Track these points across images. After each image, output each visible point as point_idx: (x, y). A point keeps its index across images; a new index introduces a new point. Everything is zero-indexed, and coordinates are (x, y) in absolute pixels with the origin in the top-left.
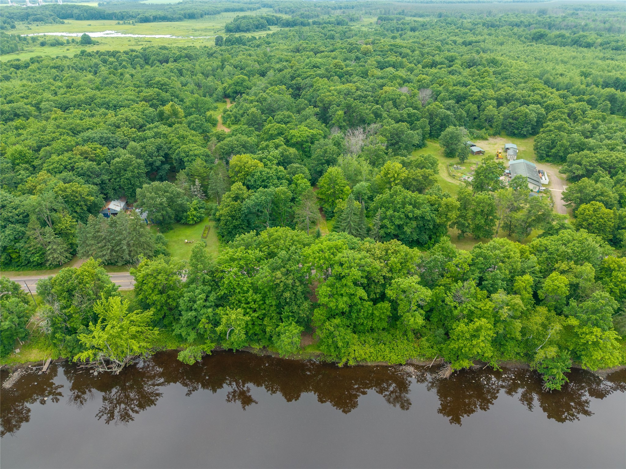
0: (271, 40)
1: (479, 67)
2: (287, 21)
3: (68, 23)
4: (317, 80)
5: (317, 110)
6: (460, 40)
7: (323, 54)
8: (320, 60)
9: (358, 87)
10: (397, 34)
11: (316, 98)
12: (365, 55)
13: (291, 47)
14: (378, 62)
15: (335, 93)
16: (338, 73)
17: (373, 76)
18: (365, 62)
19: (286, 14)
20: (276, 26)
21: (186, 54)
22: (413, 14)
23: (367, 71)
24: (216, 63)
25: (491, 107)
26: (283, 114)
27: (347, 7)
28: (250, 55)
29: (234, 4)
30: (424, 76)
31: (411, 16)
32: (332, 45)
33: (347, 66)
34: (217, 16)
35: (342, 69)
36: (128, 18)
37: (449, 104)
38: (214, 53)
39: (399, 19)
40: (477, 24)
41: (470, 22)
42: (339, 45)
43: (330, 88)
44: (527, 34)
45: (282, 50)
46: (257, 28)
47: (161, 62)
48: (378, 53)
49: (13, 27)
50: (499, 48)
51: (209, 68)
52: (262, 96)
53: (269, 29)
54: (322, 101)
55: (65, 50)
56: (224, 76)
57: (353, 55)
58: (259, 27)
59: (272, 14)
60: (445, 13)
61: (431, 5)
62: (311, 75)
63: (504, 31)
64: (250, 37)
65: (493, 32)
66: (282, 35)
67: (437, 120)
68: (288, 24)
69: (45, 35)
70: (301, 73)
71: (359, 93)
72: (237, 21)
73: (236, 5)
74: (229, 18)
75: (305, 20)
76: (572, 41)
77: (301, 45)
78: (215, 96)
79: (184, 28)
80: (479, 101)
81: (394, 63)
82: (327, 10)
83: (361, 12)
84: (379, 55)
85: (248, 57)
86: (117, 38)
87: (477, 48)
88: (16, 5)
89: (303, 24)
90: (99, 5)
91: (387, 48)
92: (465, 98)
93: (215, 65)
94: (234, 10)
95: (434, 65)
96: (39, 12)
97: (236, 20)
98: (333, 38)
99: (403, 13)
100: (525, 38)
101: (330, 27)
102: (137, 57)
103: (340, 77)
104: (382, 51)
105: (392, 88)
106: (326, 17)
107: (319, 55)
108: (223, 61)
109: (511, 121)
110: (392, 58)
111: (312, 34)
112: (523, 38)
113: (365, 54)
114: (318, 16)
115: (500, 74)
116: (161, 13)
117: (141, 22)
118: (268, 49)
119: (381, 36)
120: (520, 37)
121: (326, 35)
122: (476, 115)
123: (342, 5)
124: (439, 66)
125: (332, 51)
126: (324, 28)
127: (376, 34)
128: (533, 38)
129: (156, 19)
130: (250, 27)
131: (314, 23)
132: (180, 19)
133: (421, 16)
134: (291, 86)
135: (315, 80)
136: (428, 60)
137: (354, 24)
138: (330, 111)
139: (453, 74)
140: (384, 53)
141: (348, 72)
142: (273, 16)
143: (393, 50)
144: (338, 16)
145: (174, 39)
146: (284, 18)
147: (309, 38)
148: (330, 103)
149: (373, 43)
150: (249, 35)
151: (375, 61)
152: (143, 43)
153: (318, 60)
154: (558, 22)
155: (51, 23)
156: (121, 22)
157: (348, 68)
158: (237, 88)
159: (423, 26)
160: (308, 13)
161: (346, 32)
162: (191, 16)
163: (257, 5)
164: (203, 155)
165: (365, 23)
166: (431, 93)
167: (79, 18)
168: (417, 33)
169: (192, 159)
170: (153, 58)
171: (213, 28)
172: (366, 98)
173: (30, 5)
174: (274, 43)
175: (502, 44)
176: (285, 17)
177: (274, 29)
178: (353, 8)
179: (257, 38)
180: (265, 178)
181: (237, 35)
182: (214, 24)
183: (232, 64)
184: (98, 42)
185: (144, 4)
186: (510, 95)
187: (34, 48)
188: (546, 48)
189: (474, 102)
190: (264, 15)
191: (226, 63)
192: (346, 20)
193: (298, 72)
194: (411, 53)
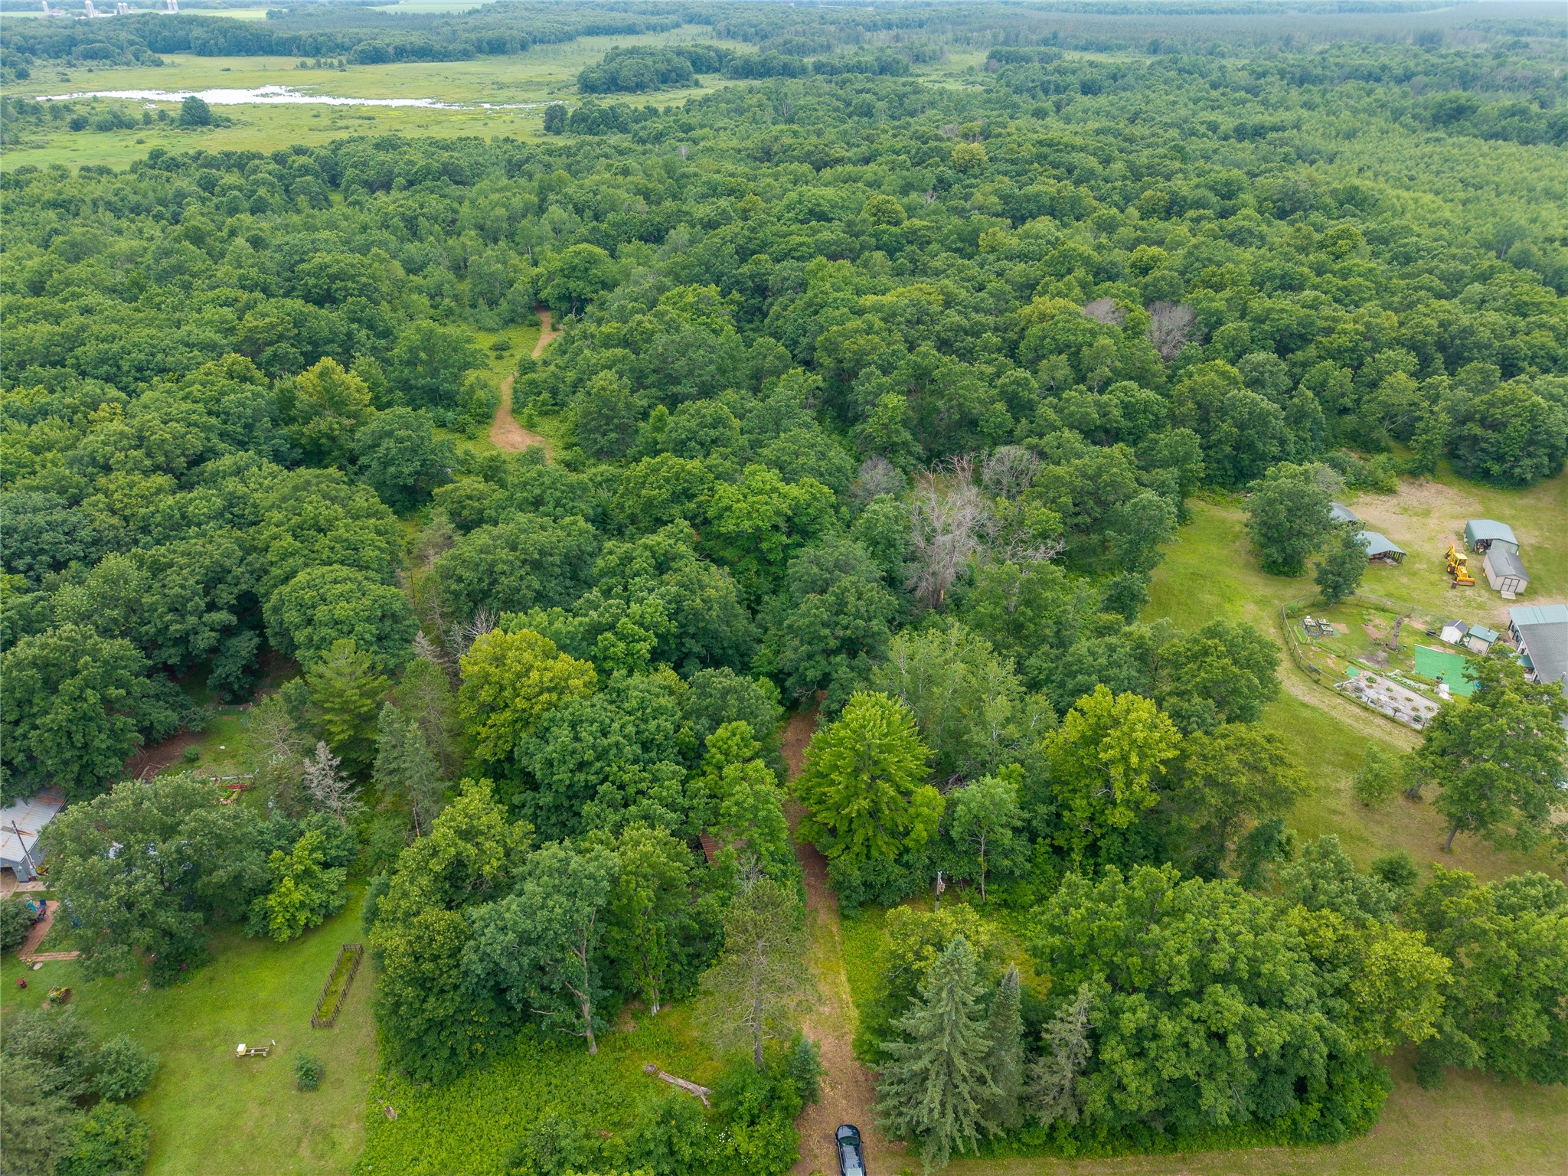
0: (695, 118)
1: (1316, 216)
2: (747, 61)
3: (173, 65)
4: (821, 268)
5: (816, 379)
6: (1228, 124)
7: (839, 169)
8: (829, 192)
9: (947, 295)
10: (1048, 105)
11: (814, 338)
12: (964, 172)
13: (749, 143)
14: (1005, 198)
15: (878, 324)
16: (885, 238)
17: (993, 250)
18: (966, 198)
19: (745, 40)
20: (717, 75)
21: (445, 165)
22: (1082, 42)
23: (976, 232)
24: (523, 195)
25: (1402, 376)
26: (698, 411)
27: (904, 24)
28: (626, 172)
29: (613, 14)
30: (1155, 250)
31: (1076, 48)
32: (867, 138)
33: (911, 211)
34: (566, 47)
35: (896, 224)
36: (331, 50)
37: (1259, 365)
38: (527, 160)
39: (1045, 59)
40: (1264, 74)
41: (1243, 68)
42: (886, 141)
43: (861, 301)
44: (1415, 106)
45: (723, 154)
46: (664, 81)
47: (372, 187)
48: (1004, 167)
49: (23, 75)
50: (1346, 147)
51: (500, 211)
52: (639, 323)
53: (697, 84)
54: (832, 348)
55: (132, 143)
56: (541, 240)
57: (929, 176)
58: (670, 77)
59: (708, 43)
60: (1168, 42)
61: (1126, 18)
62: (802, 244)
63: (1349, 97)
64: (641, 108)
65: (1318, 99)
66: (728, 102)
67: (1225, 426)
68: (747, 70)
69: (95, 99)
70: (770, 239)
71: (954, 317)
72: (613, 59)
73: (617, 18)
74: (593, 52)
75: (794, 60)
76: (1551, 126)
77: (776, 139)
78: (504, 305)
79: (474, 79)
80: (1353, 350)
81: (1052, 199)
82: (853, 31)
83: (943, 38)
84: (1005, 173)
85: (620, 178)
86: (287, 107)
87: (1286, 149)
88: (61, 14)
89: (788, 71)
90: (270, 14)
91: (1028, 151)
92: (1304, 340)
93: (517, 202)
94: (610, 31)
95: (1173, 208)
96: (101, 36)
97: (610, 58)
98: (868, 112)
99: (1053, 40)
100: (1414, 117)
101: (860, 81)
102: (305, 170)
103: (891, 252)
104: (1013, 162)
105: (1061, 302)
106: (850, 50)
107: (827, 173)
108: (543, 192)
109: (1478, 431)
110: (1045, 186)
111: (811, 100)
112: (1407, 119)
113: (964, 169)
114: (828, 48)
115: (1386, 242)
116: (416, 39)
117: (362, 63)
118: (684, 149)
119: (1005, 108)
120: (1397, 115)
121: (848, 104)
122: (1347, 402)
123: (893, 18)
124: (1191, 213)
125: (867, 161)
126: (844, 82)
127: (989, 101)
128: (1436, 119)
129: (402, 54)
130: (646, 78)
131: (819, 68)
132: (465, 55)
133: (1103, 48)
134: (738, 282)
135: (811, 265)
136: (1155, 191)
137: (925, 69)
138: (860, 389)
139: (1241, 243)
140: (1019, 168)
141: (915, 232)
142: (709, 48)
143: (1045, 157)
144: (881, 50)
145: (439, 112)
146: (739, 54)
147: (801, 114)
148: (859, 363)
149: (986, 134)
150: (637, 102)
151: (995, 192)
152: (350, 122)
153: (823, 193)
154: (1485, 70)
155: (128, 64)
156: (310, 61)
157: (917, 222)
158: (572, 285)
159: (1114, 78)
160: (802, 39)
161: (905, 95)
162: (496, 48)
163: (673, 18)
164: (368, 620)
165: (955, 69)
166: (1187, 318)
167: (204, 51)
168: (1102, 101)
169: (323, 639)
170: (350, 173)
171: (549, 78)
172: (977, 335)
173: (95, 14)
174: (702, 126)
175: (1350, 135)
176: (743, 50)
177: (711, 85)
178: (921, 26)
179: (661, 110)
180: (589, 755)
181: (607, 102)
182: (552, 69)
183: (571, 199)
184: (228, 120)
185: (383, 14)
186: (1453, 328)
187: (53, 136)
188: (1485, 149)
189: (1336, 354)
190: (687, 45)
191: (552, 197)
192: (904, 59)
193: (761, 235)
194: (1099, 169)
